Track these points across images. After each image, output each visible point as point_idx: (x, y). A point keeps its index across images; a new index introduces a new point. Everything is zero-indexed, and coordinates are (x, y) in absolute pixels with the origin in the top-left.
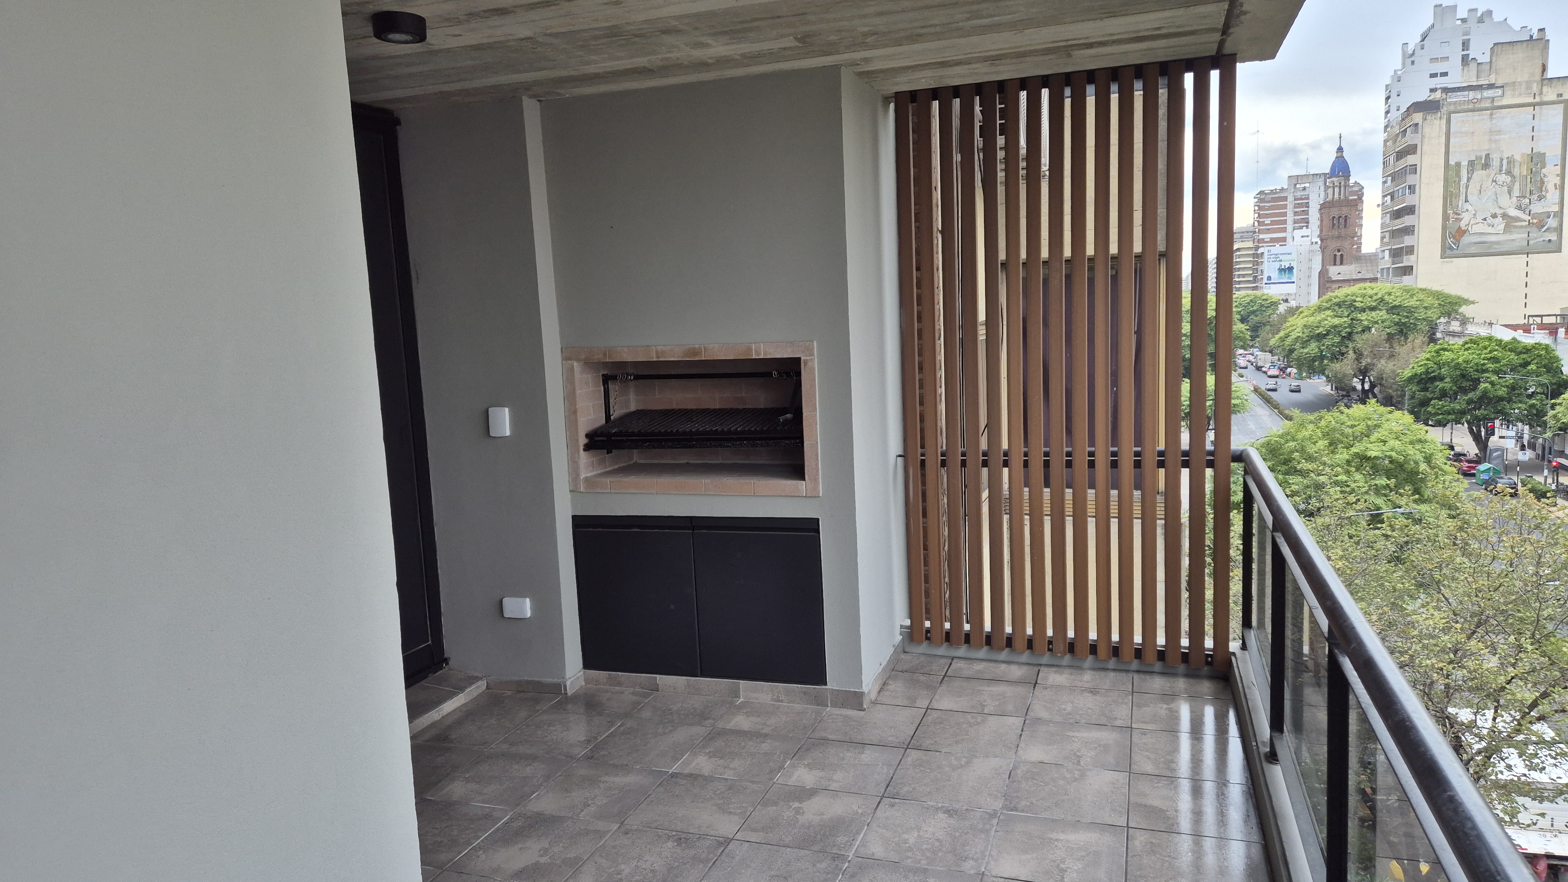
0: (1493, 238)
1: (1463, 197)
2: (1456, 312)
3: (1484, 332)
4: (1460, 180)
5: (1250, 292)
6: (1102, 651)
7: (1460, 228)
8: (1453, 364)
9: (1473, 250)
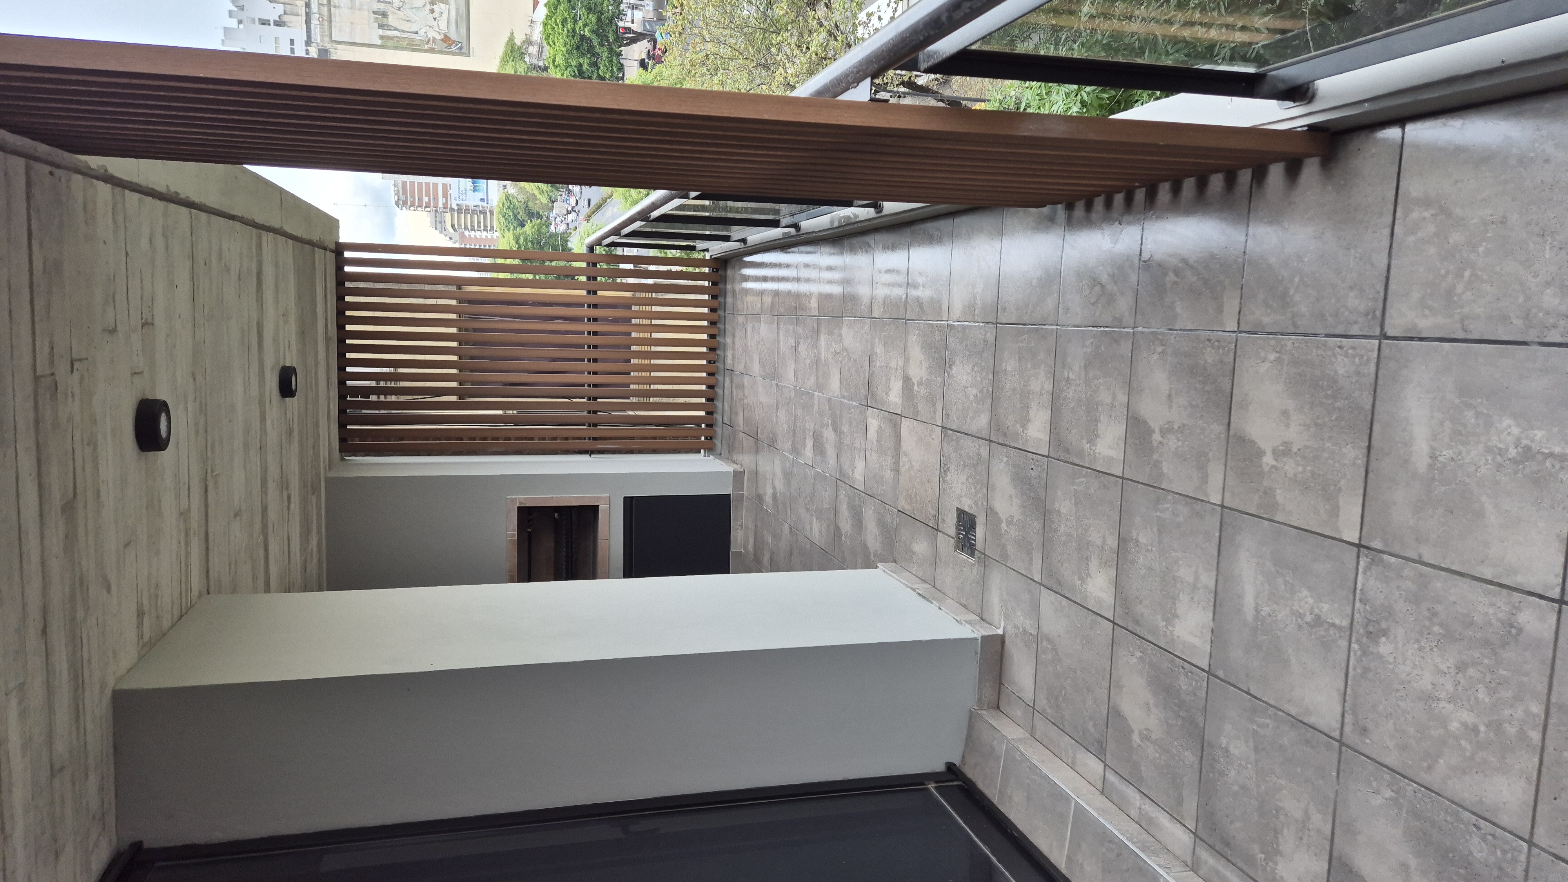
0: (453, 13)
1: (413, 36)
2: (520, 48)
3: (538, 28)
4: (397, 37)
5: (495, 217)
6: (713, 331)
7: (442, 40)
8: (567, 55)
9: (463, 31)
